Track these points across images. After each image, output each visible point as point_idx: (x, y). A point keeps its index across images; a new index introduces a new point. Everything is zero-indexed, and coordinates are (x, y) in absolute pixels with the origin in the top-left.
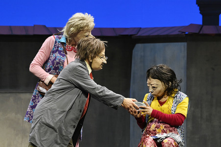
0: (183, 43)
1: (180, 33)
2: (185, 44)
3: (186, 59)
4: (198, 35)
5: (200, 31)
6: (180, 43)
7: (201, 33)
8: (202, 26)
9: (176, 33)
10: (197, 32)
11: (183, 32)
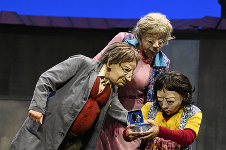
0: (195, 41)
1: (191, 28)
2: (198, 42)
3: (198, 61)
4: (214, 30)
5: (217, 26)
6: (190, 41)
7: (219, 28)
8: (220, 20)
9: (186, 27)
10: (213, 26)
11: (195, 27)
